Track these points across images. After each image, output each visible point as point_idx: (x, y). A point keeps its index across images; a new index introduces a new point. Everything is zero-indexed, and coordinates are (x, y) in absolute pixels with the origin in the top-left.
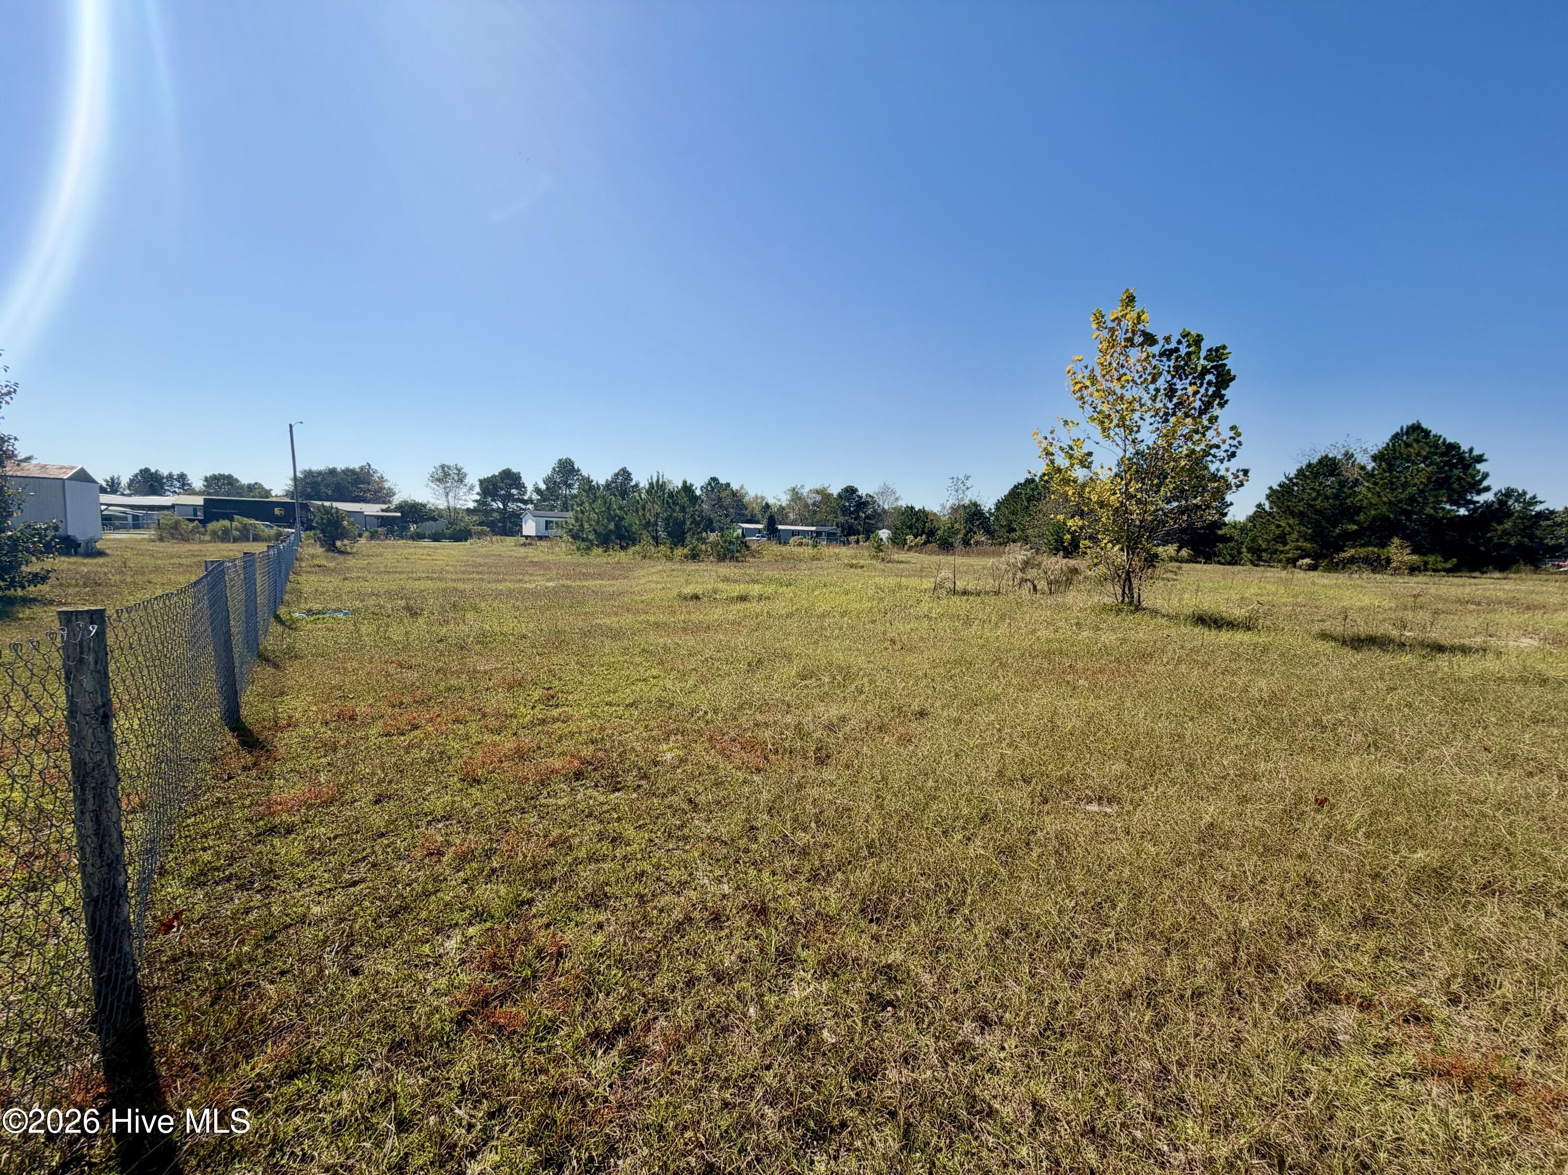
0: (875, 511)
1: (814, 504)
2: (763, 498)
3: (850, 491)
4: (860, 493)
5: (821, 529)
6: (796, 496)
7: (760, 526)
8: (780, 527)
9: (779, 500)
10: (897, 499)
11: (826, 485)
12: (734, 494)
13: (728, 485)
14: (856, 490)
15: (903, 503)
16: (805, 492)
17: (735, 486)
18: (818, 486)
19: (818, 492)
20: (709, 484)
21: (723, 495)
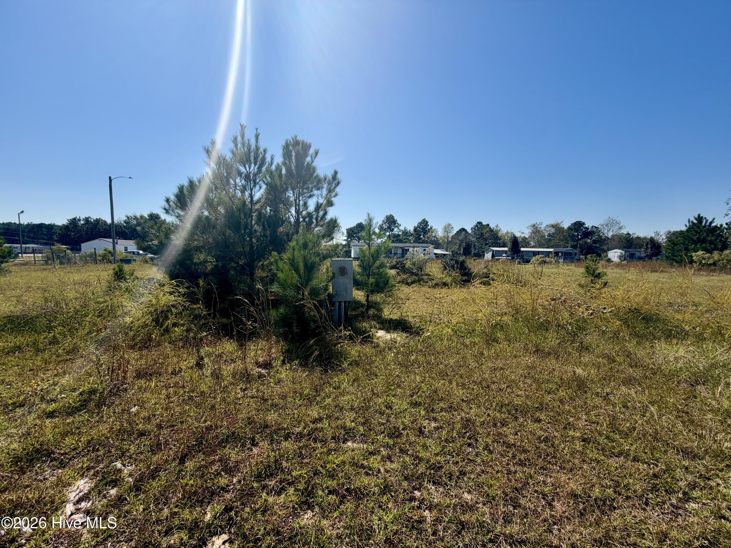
0: (600, 237)
1: (549, 235)
2: (512, 233)
3: (578, 225)
4: (587, 226)
5: (558, 250)
6: (536, 230)
7: (506, 249)
8: (522, 249)
9: (523, 233)
10: (620, 228)
11: (559, 222)
12: (491, 231)
13: (488, 225)
14: (584, 224)
15: (624, 231)
16: (543, 227)
17: (492, 226)
18: (553, 222)
19: (553, 226)
20: (477, 226)
21: (484, 231)
